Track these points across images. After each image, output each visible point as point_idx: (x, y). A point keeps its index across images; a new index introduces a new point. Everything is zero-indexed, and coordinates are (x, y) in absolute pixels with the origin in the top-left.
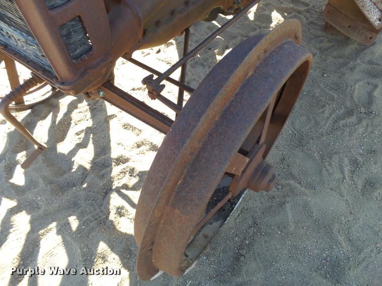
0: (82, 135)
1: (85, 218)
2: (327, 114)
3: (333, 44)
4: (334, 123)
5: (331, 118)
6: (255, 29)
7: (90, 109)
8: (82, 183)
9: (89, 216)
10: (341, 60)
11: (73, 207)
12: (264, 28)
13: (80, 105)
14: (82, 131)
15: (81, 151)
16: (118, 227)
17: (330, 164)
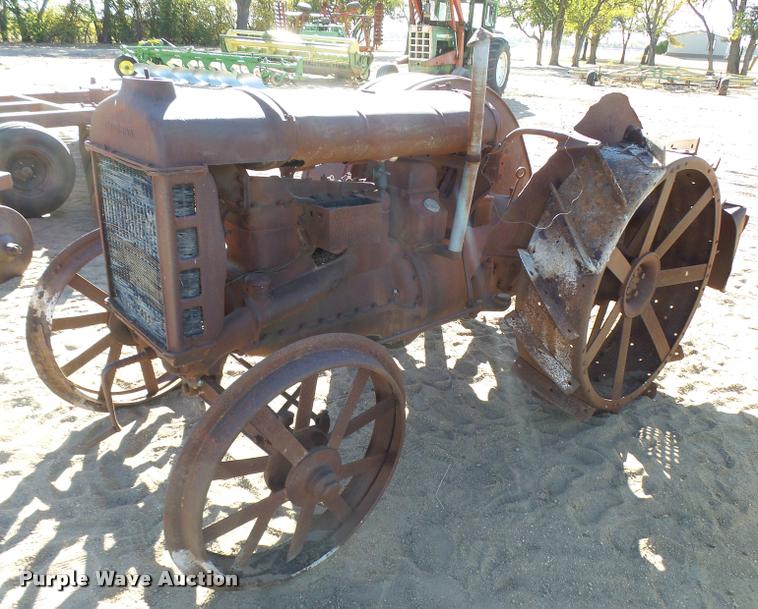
0: (162, 453)
1: (122, 539)
2: (493, 492)
3: (547, 415)
4: (499, 505)
5: (497, 499)
6: (448, 379)
7: (185, 426)
8: (138, 501)
9: (129, 538)
10: (550, 437)
11: (115, 525)
12: (459, 378)
13: (174, 420)
14: (163, 448)
15: (153, 470)
16: (157, 560)
17: (467, 550)
